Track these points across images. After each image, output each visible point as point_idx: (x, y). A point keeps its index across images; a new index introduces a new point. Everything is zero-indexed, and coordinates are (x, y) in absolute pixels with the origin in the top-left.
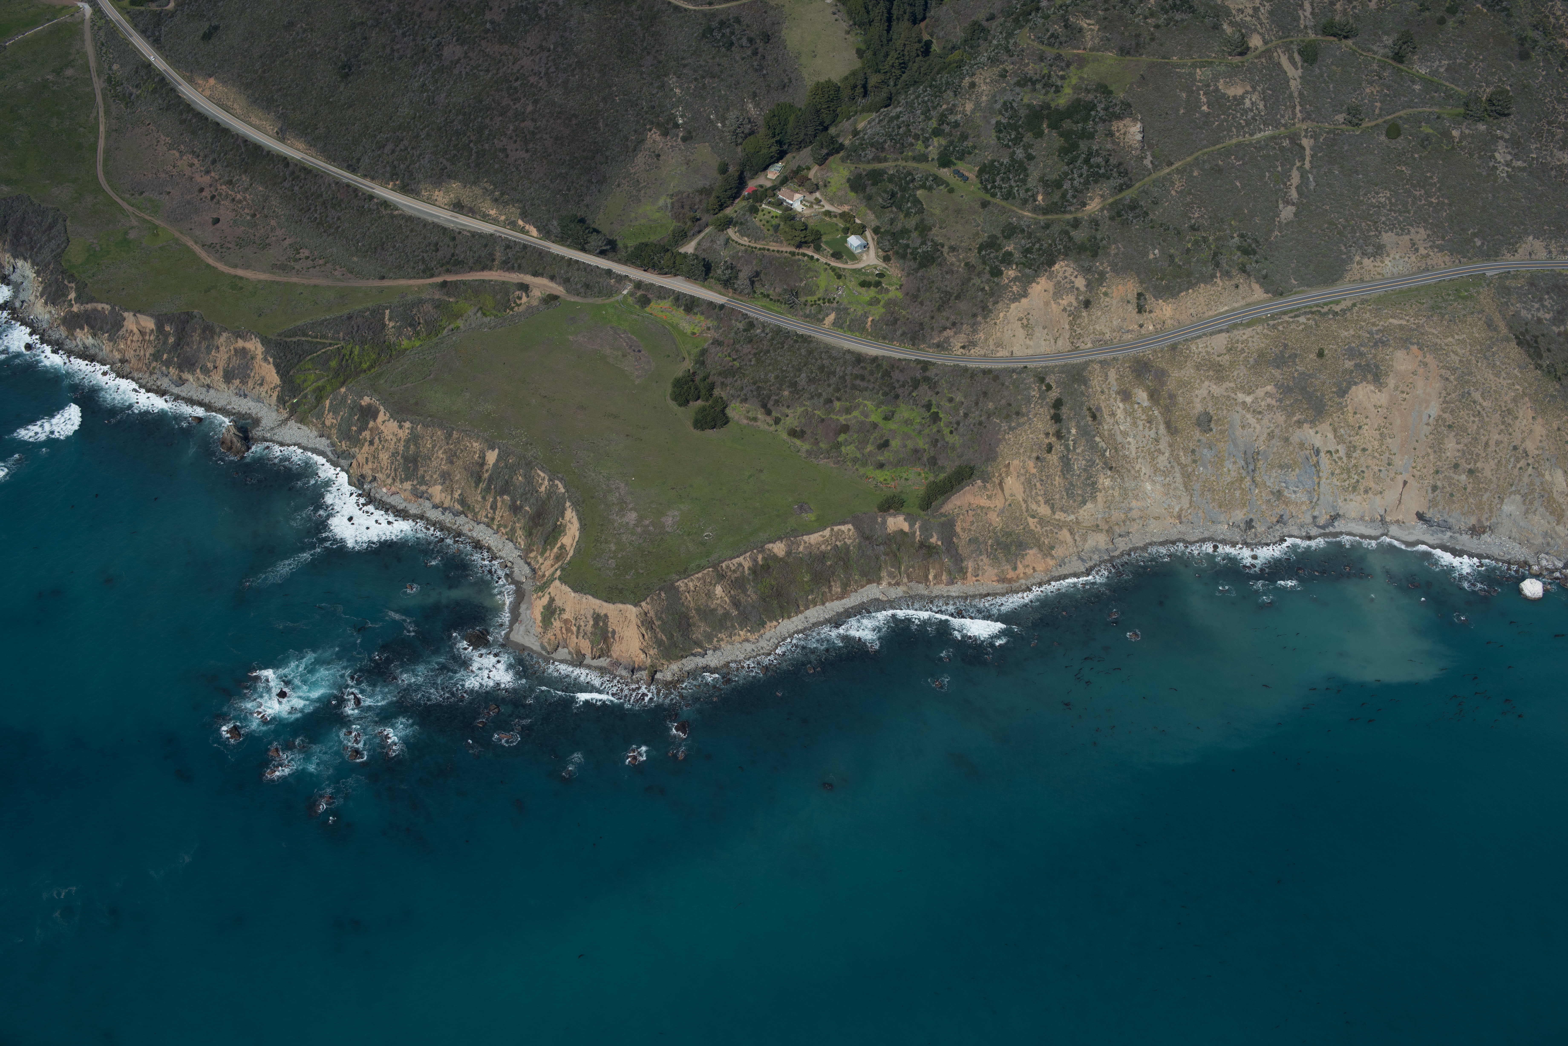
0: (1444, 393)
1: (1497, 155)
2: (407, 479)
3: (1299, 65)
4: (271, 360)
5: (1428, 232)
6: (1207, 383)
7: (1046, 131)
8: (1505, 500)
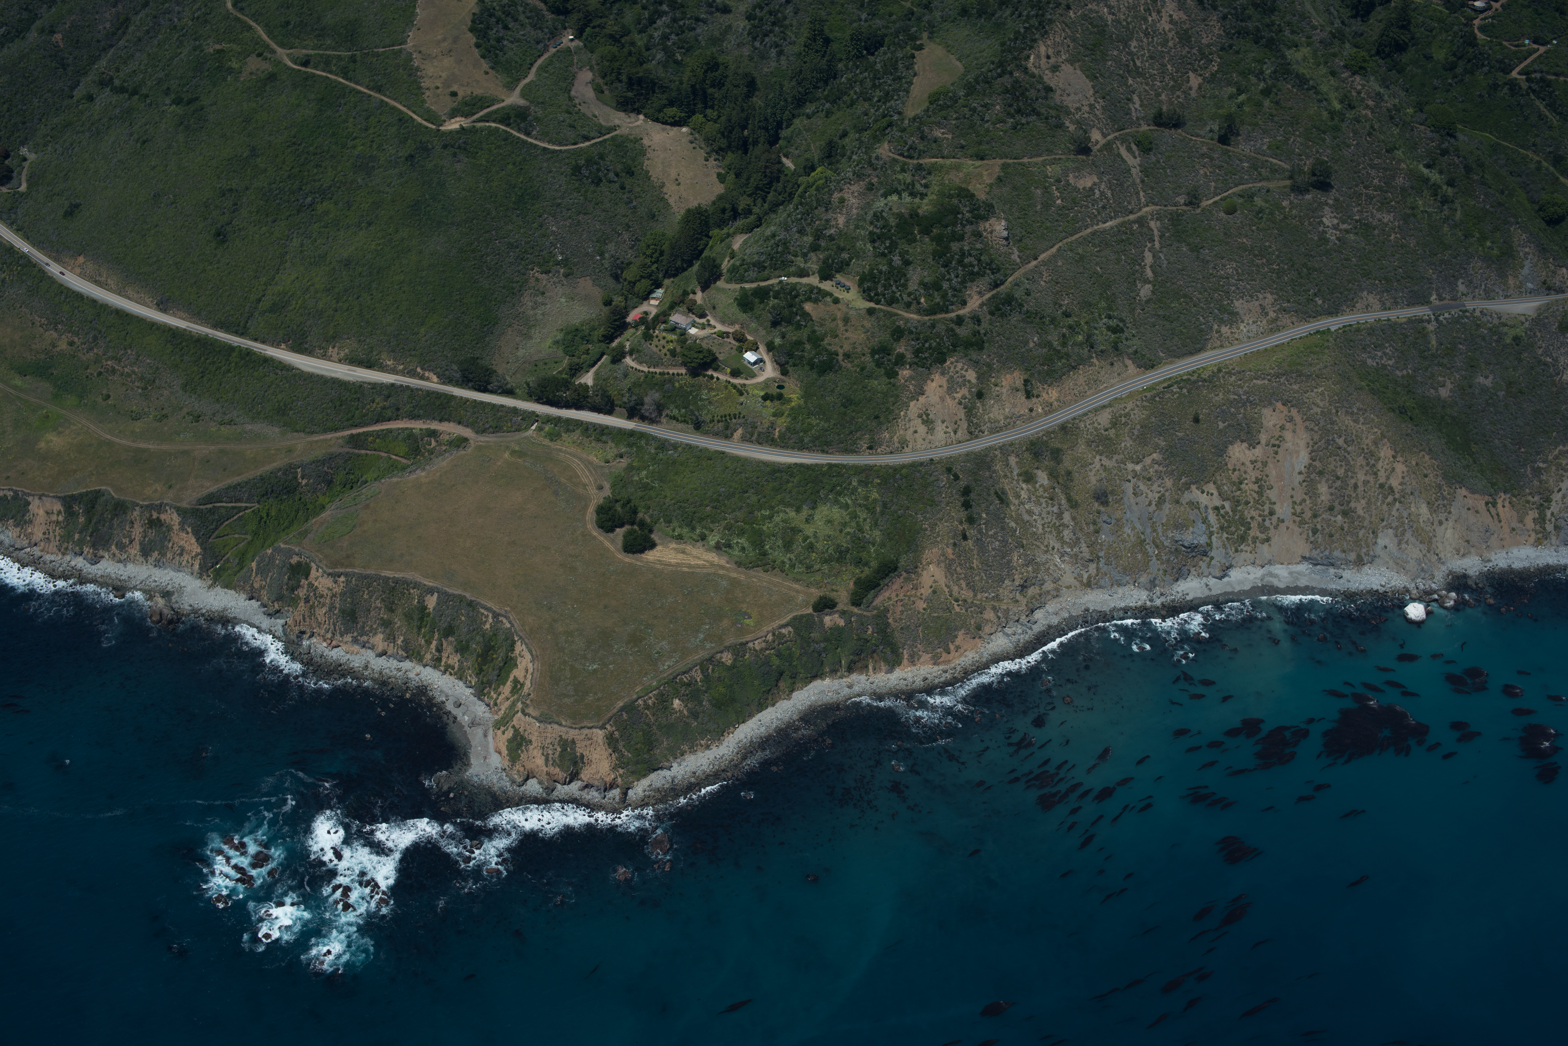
0: (1311, 443)
1: (1324, 220)
2: (347, 631)
3: (1137, 154)
4: (189, 530)
5: (1275, 296)
6: (1098, 457)
7: (918, 237)
8: (1380, 535)
